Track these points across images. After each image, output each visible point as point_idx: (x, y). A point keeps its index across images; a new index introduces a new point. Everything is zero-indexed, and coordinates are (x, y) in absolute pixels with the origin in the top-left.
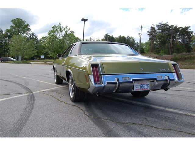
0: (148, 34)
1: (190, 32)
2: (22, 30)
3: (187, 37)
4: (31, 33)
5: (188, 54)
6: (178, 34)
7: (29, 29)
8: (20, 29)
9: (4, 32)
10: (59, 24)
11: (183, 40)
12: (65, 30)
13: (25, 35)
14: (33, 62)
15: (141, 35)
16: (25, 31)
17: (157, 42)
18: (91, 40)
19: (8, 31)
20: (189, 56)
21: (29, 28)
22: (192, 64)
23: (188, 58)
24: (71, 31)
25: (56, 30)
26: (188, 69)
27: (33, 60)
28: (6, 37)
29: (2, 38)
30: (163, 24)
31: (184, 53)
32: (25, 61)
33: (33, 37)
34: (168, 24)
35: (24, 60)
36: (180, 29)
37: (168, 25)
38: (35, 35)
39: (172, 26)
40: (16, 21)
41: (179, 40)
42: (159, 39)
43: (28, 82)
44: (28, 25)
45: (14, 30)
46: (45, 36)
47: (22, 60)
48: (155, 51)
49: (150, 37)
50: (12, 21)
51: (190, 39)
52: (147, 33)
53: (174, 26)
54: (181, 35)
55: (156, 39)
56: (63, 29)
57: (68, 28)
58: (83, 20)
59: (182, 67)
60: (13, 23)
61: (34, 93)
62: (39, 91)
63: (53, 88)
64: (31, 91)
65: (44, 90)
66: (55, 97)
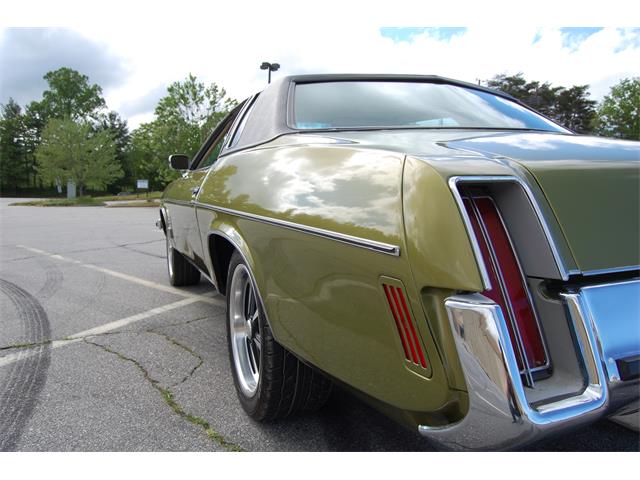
1: (588, 102)
2: (80, 105)
3: (579, 117)
4: (106, 112)
6: (553, 107)
7: (100, 102)
8: (73, 101)
9: (23, 112)
10: (191, 77)
12: (209, 97)
13: (89, 118)
14: (114, 200)
16: (88, 109)
19: (35, 107)
21: (100, 97)
24: (229, 100)
25: (182, 97)
27: (116, 194)
28: (30, 127)
29: (17, 130)
30: (507, 79)
32: (89, 197)
33: (112, 124)
34: (521, 77)
35: (84, 194)
36: (558, 93)
37: (522, 82)
38: (118, 120)
39: (534, 85)
40: (59, 75)
43: (62, 279)
44: (97, 88)
45: (54, 105)
47: (78, 195)
50: (49, 75)
51: (587, 123)
53: (540, 85)
56: (202, 93)
57: (220, 89)
58: (265, 66)
60: (52, 84)
61: (56, 344)
62: (83, 333)
63: (157, 311)
64: (48, 332)
65: (114, 321)
66: (154, 375)
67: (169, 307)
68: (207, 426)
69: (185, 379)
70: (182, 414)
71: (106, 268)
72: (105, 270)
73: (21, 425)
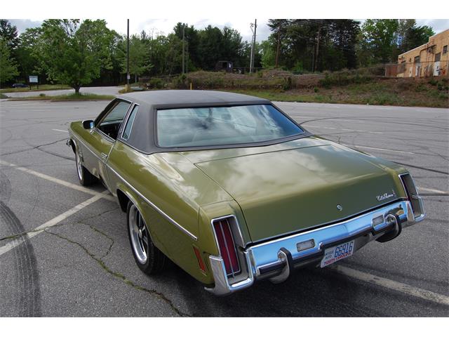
0: (271, 26)
1: (355, 22)
3: (349, 33)
5: (353, 73)
11: (340, 39)
15: (256, 27)
17: (289, 43)
18: (144, 36)
20: (355, 76)
22: (360, 94)
23: (353, 81)
26: (352, 103)
31: (345, 70)
33: (4, 29)
38: (9, 26)
41: (333, 40)
42: (293, 37)
43: (9, 182)
46: (34, 28)
48: (284, 62)
49: (273, 32)
51: (354, 37)
52: (269, 23)
54: (337, 29)
55: (287, 37)
59: (340, 100)
61: (30, 235)
62: (42, 226)
63: (79, 207)
64: (21, 227)
65: (56, 216)
66: (91, 252)
67: (85, 204)
68: (124, 278)
69: (107, 253)
70: (111, 272)
71: (34, 170)
72: (35, 173)
73: (37, 285)
